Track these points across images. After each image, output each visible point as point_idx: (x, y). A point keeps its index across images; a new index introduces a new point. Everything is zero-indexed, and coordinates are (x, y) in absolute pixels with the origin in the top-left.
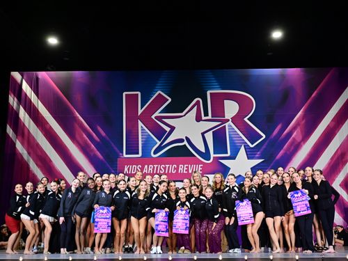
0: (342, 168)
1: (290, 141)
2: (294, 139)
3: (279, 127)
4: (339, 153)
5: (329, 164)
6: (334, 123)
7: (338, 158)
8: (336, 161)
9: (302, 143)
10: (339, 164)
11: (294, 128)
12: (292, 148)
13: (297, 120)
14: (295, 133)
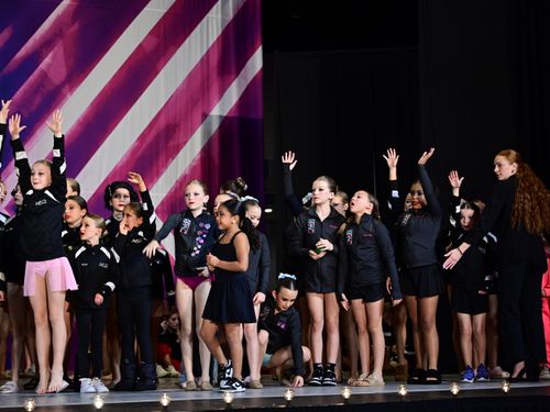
0: (165, 165)
1: (31, 78)
2: (44, 75)
3: (6, 34)
4: (162, 123)
5: (134, 152)
6: (154, 41)
7: (158, 137)
8: (151, 144)
9: (67, 87)
10: (158, 155)
11: (47, 44)
12: (38, 100)
13: (56, 21)
14: (47, 60)
